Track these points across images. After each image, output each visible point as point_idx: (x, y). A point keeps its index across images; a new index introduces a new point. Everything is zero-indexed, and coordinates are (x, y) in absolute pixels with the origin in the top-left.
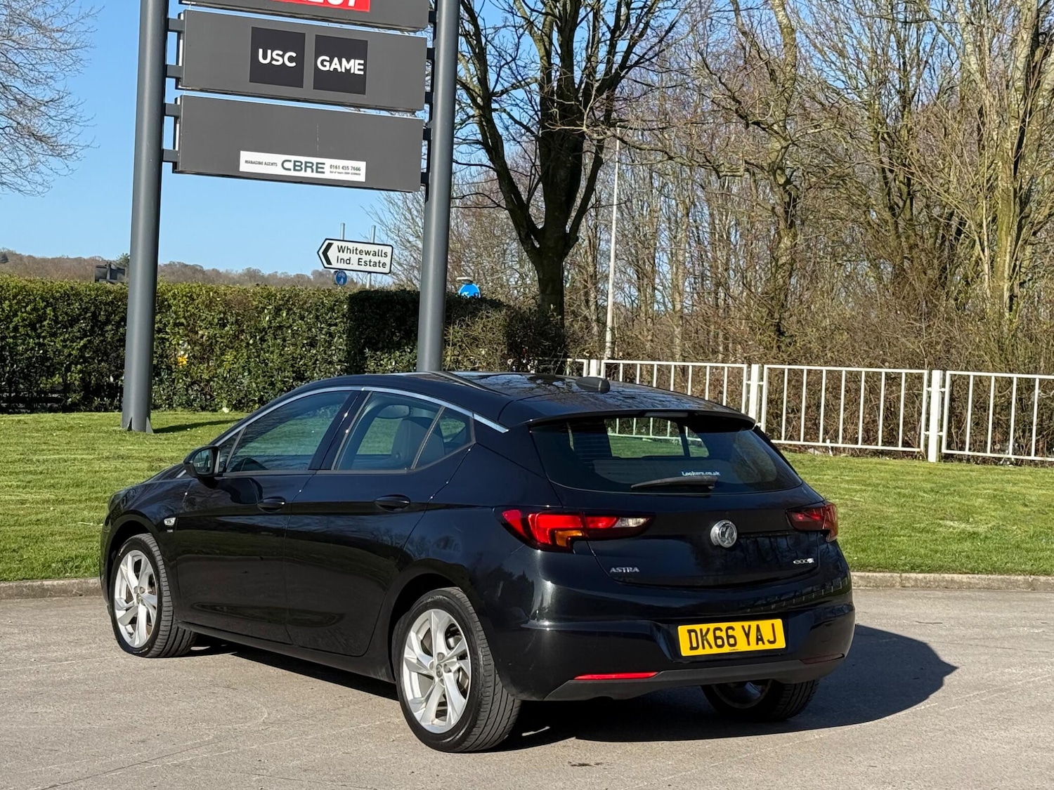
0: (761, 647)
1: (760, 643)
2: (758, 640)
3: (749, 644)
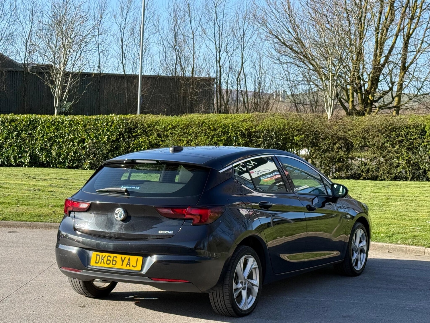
0: (128, 268)
1: (128, 266)
2: (127, 264)
3: (122, 265)
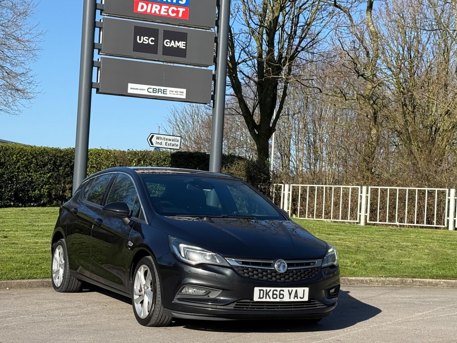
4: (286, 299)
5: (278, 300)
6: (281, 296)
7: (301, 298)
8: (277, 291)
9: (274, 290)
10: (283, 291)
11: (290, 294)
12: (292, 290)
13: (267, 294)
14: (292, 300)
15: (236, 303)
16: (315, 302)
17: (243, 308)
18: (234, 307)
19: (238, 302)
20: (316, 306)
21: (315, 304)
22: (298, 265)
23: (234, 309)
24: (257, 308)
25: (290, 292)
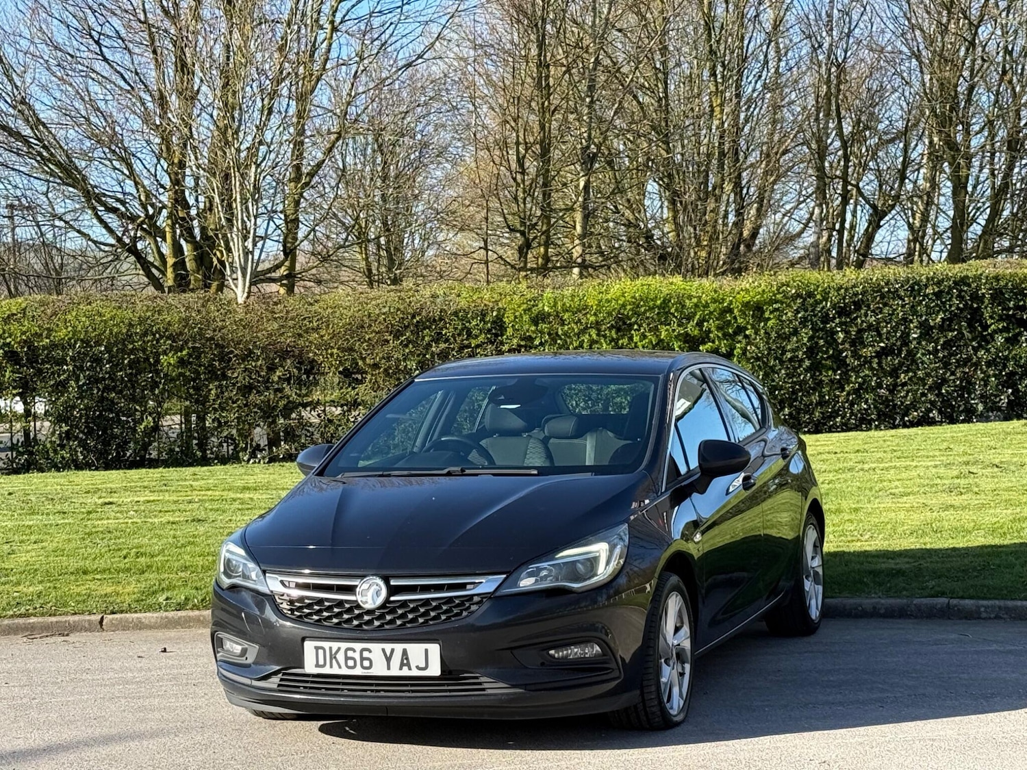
4: (379, 669)
5: (358, 671)
6: (366, 663)
7: (418, 667)
8: (354, 651)
9: (348, 649)
10: (370, 651)
11: (388, 659)
12: (393, 651)
13: (333, 657)
14: (395, 671)
15: (280, 675)
16: (477, 678)
17: (299, 687)
18: (279, 685)
19: (284, 674)
20: (484, 690)
21: (480, 684)
22: (426, 589)
23: (281, 688)
24: (326, 689)
25: (388, 654)
